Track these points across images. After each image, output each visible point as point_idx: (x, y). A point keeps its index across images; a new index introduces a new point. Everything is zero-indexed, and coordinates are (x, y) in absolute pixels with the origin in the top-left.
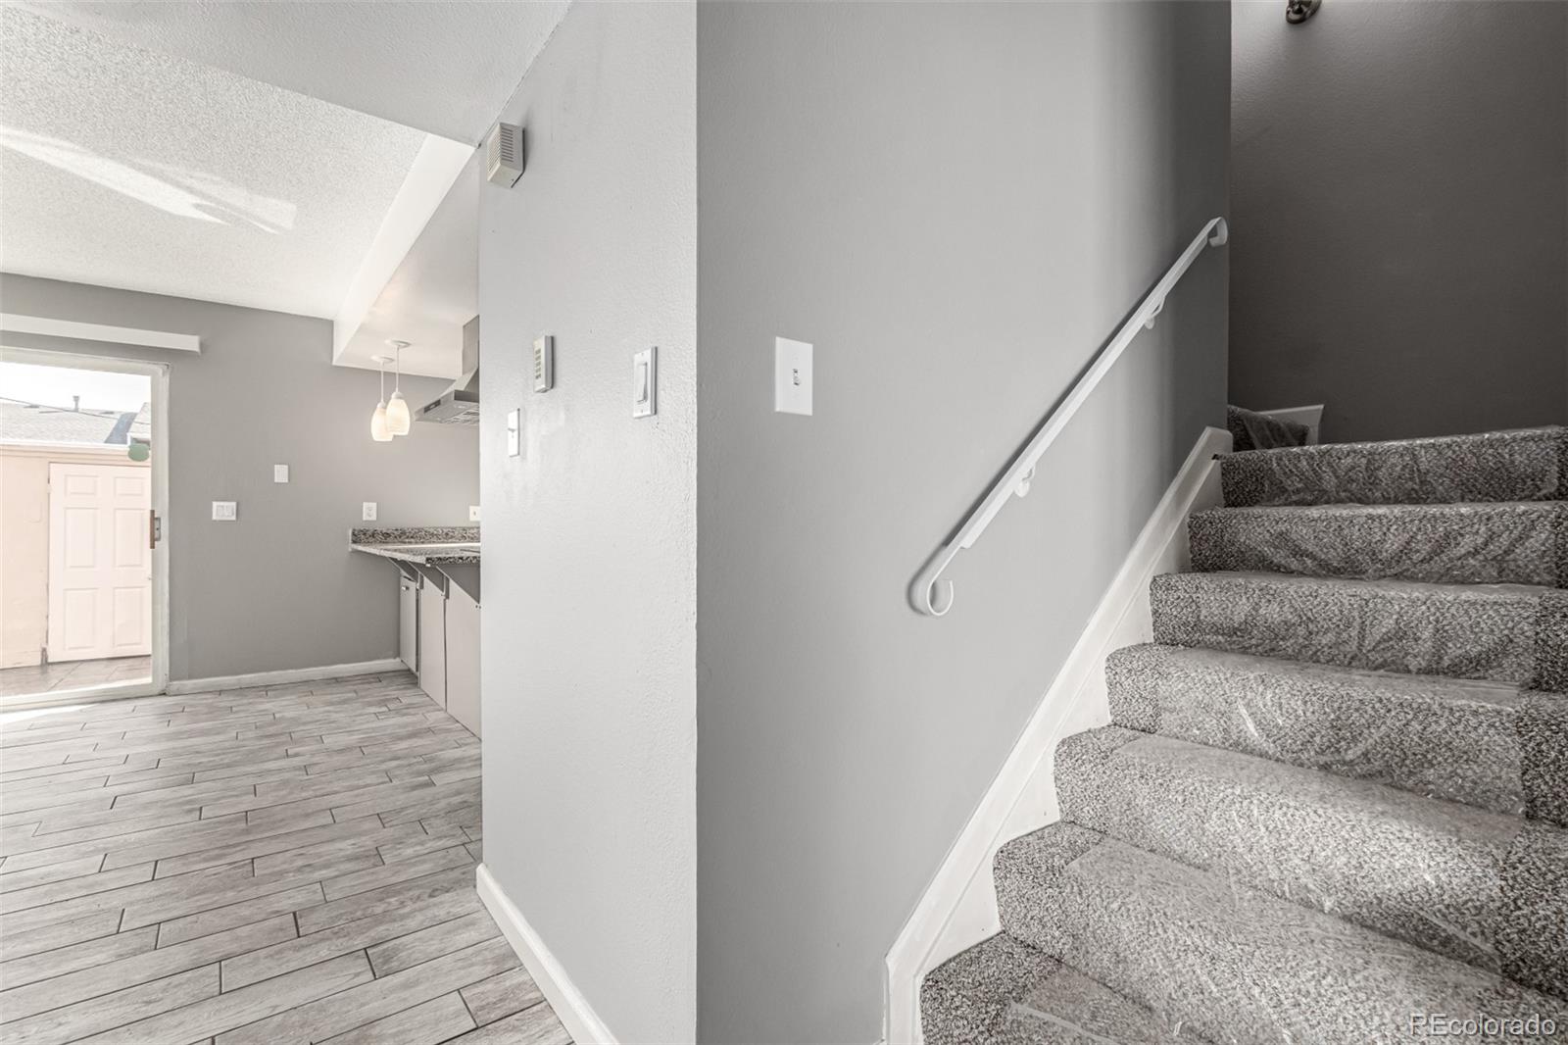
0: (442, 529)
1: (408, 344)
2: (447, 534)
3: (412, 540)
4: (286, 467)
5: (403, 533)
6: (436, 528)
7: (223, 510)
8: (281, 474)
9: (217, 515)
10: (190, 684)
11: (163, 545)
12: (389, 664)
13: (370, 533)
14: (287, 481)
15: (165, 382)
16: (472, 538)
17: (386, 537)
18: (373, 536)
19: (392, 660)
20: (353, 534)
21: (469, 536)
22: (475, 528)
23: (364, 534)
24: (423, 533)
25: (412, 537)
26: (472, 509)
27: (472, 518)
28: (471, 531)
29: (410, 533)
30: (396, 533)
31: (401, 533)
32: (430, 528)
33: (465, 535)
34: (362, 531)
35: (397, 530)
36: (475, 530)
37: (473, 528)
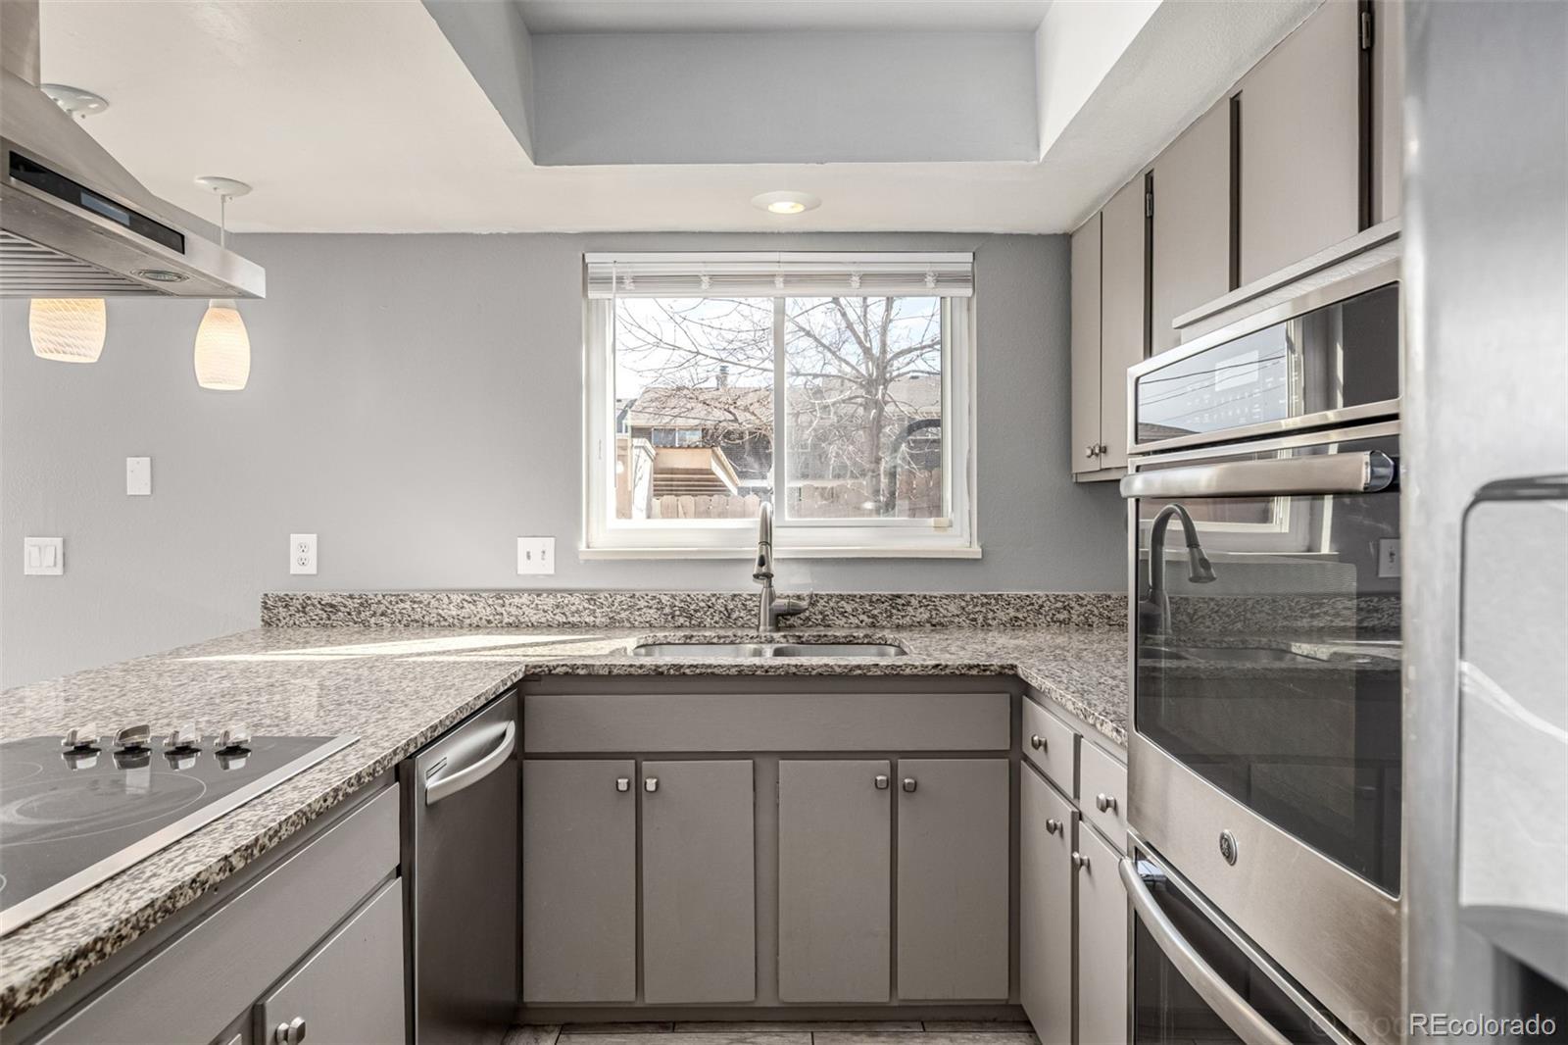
0: (451, 592)
4: (150, 460)
5: (365, 603)
6: (437, 593)
7: (39, 556)
8: (138, 477)
9: (32, 567)
14: (147, 492)
17: (329, 613)
21: (509, 613)
22: (524, 591)
23: (286, 606)
24: (407, 605)
25: (382, 614)
26: (524, 544)
27: (524, 567)
28: (516, 600)
29: (379, 602)
30: (349, 602)
31: (361, 604)
32: (422, 591)
33: (499, 609)
34: (281, 599)
35: (351, 597)
36: (525, 599)
37: (519, 592)
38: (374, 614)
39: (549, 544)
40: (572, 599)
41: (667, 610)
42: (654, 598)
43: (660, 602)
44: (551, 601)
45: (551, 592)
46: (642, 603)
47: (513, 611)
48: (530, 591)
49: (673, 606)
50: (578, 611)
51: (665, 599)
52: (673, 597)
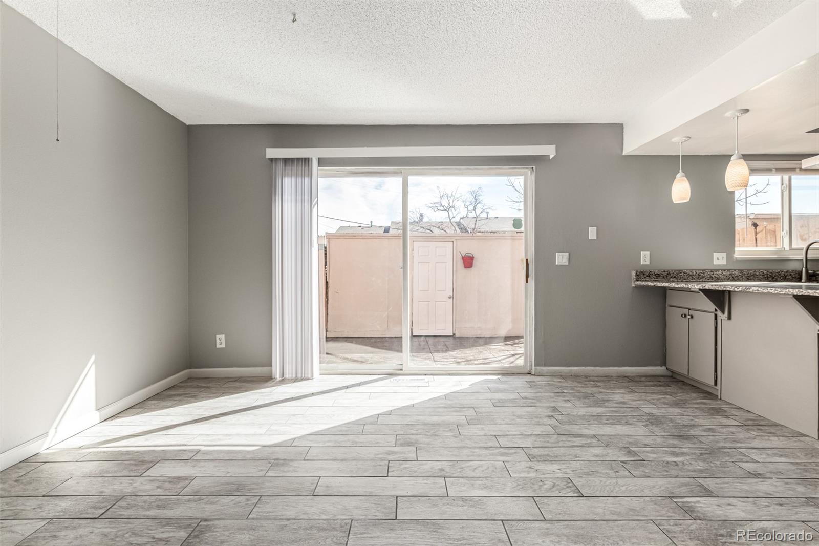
0: (695, 270)
1: (747, 111)
2: (699, 275)
3: (675, 280)
4: (596, 228)
5: (669, 274)
6: (691, 270)
7: (561, 259)
8: (592, 233)
9: (558, 262)
10: (545, 369)
11: (532, 280)
12: (659, 370)
13: (647, 274)
14: (596, 238)
15: (532, 178)
16: (718, 278)
17: (658, 276)
18: (649, 276)
19: (659, 368)
20: (637, 275)
21: (715, 277)
22: (720, 270)
23: (644, 275)
24: (682, 274)
25: (675, 277)
26: (716, 255)
27: (716, 262)
28: (717, 273)
29: (673, 273)
30: (664, 273)
31: (668, 274)
32: (687, 270)
33: (712, 276)
34: (642, 272)
35: (664, 271)
36: (720, 272)
37: (718, 270)
38: (672, 277)
39: (724, 255)
40: (735, 272)
41: (766, 276)
42: (761, 272)
43: (763, 273)
44: (729, 273)
45: (728, 270)
46: (758, 274)
47: (716, 276)
48: (722, 270)
49: (768, 274)
50: (737, 276)
51: (765, 272)
52: (768, 272)
